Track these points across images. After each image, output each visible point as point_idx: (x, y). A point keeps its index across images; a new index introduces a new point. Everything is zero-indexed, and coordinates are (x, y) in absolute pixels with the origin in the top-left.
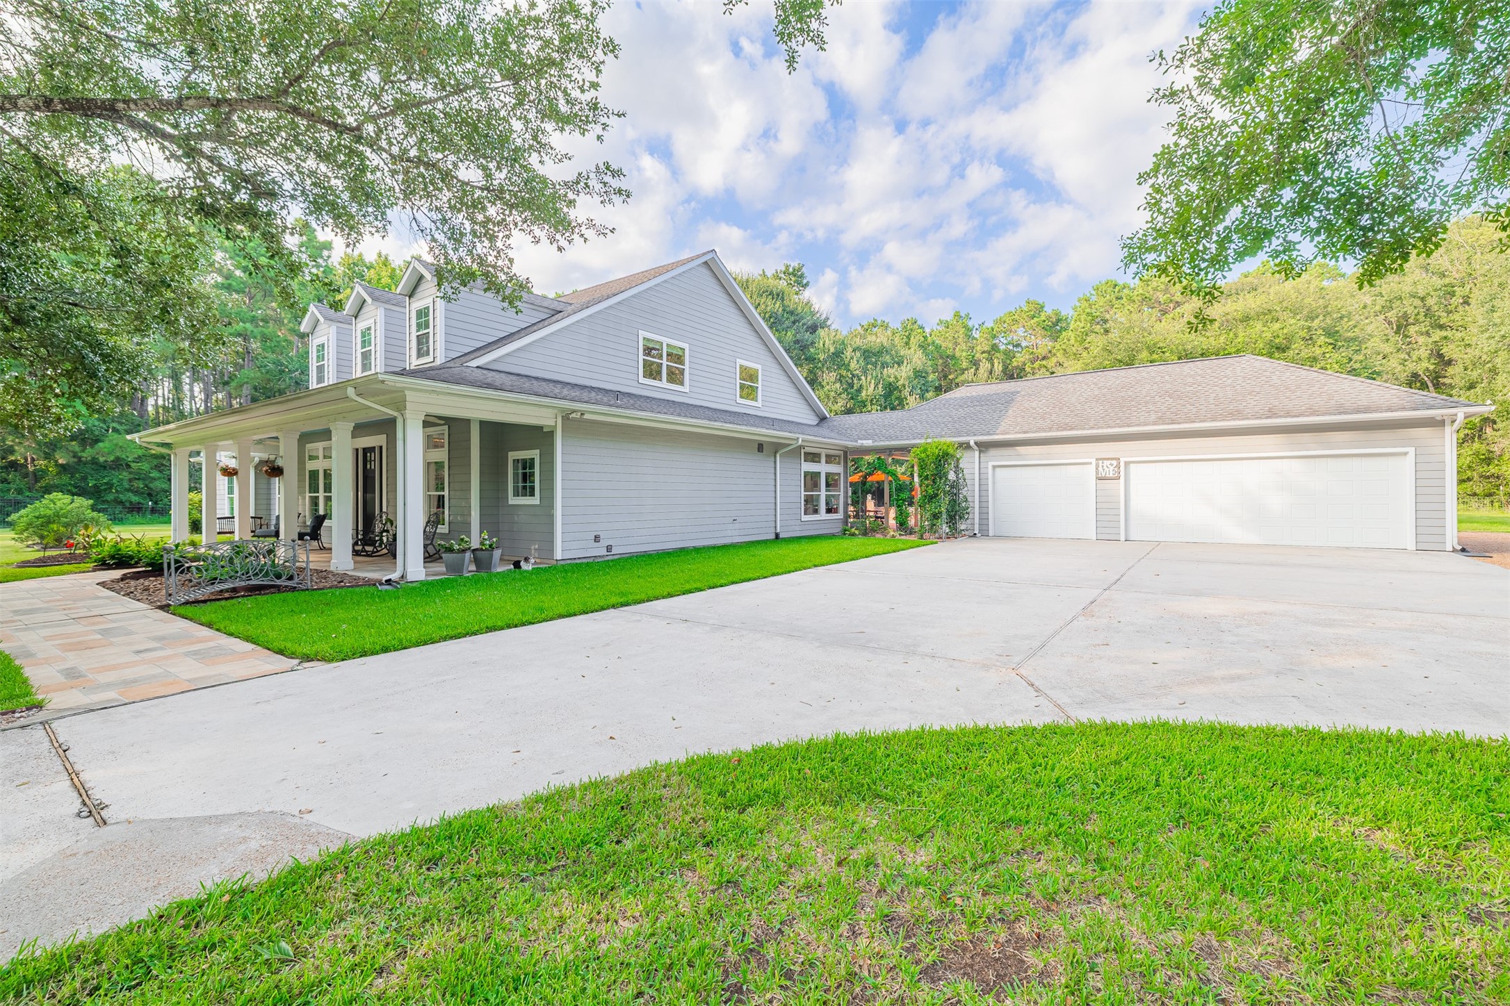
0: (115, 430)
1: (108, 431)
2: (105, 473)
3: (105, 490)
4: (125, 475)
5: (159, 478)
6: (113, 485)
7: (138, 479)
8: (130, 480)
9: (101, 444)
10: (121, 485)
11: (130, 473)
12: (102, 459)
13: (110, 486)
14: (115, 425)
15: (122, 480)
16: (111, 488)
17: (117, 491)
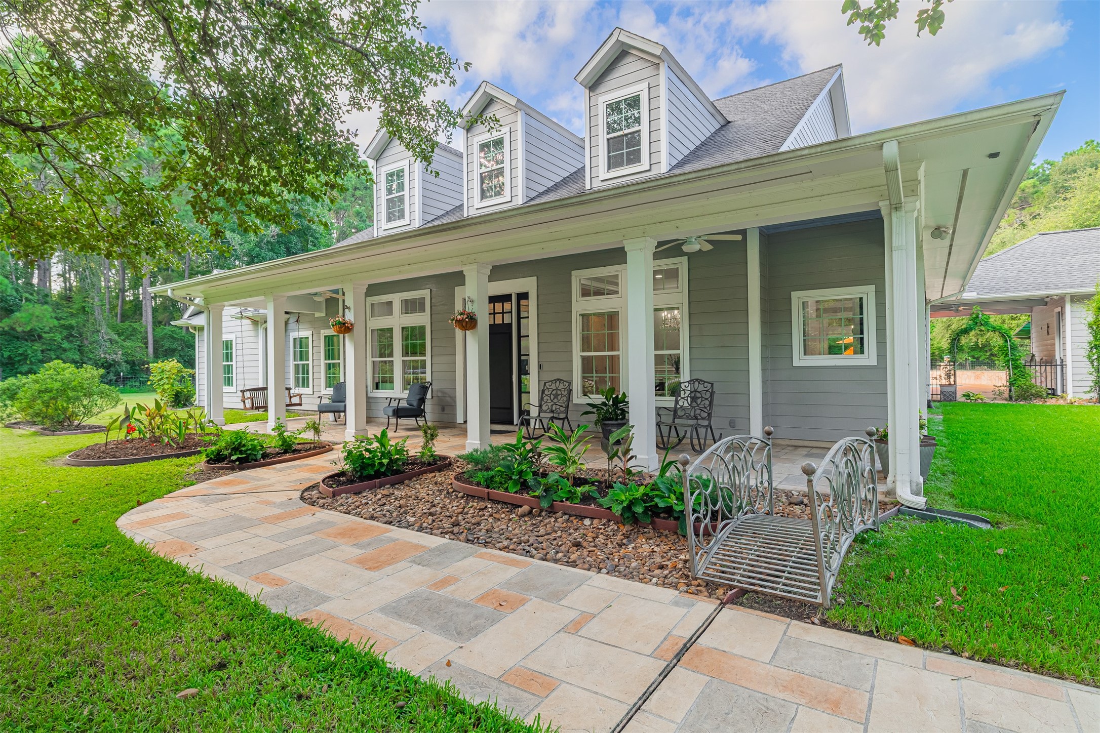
0: (27, 300)
1: (22, 300)
2: (18, 344)
3: (19, 361)
4: (38, 346)
5: (71, 349)
6: (27, 355)
7: (50, 350)
8: (42, 351)
9: (17, 314)
10: (36, 355)
11: (44, 344)
12: (19, 329)
13: (25, 356)
14: (27, 295)
15: (37, 350)
16: (26, 359)
17: (31, 361)
